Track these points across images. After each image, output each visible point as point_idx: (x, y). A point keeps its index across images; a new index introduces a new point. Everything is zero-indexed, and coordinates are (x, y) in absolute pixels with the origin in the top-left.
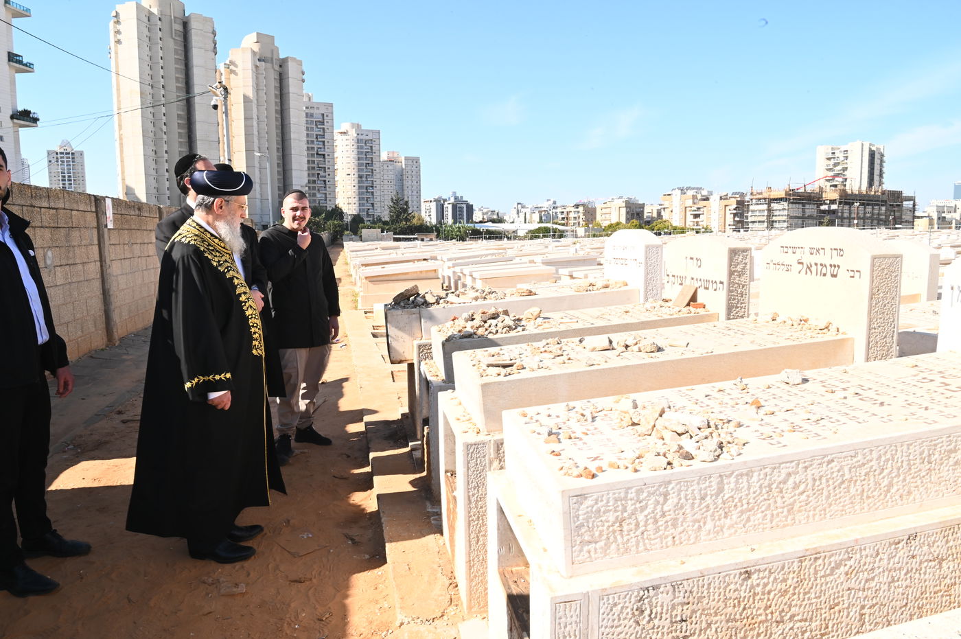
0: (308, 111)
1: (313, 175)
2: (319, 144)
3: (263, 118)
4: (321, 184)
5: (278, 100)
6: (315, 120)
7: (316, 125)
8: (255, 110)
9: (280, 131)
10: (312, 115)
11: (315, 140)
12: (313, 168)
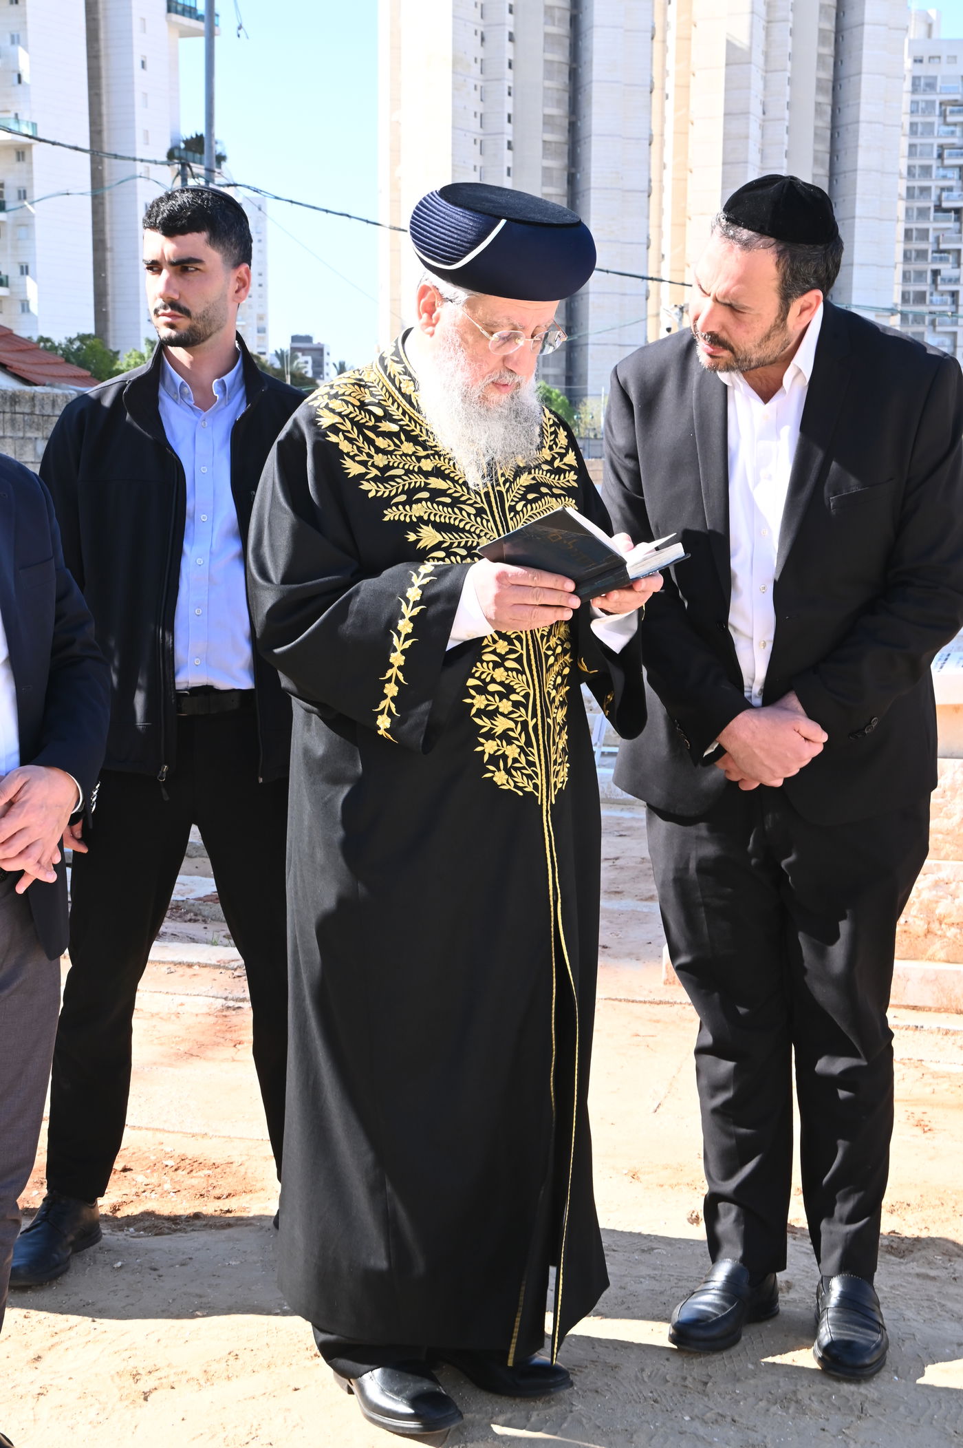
0: (921, 70)
1: (920, 275)
2: (944, 177)
3: (779, 110)
4: (944, 303)
5: (829, 50)
6: (938, 98)
7: (943, 115)
8: (757, 84)
9: (825, 147)
10: (931, 85)
11: (934, 163)
12: (921, 254)
